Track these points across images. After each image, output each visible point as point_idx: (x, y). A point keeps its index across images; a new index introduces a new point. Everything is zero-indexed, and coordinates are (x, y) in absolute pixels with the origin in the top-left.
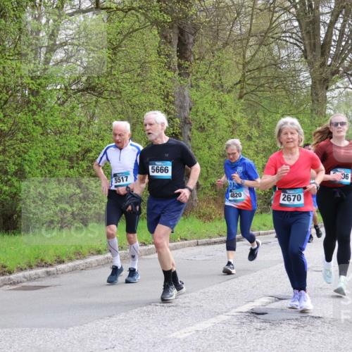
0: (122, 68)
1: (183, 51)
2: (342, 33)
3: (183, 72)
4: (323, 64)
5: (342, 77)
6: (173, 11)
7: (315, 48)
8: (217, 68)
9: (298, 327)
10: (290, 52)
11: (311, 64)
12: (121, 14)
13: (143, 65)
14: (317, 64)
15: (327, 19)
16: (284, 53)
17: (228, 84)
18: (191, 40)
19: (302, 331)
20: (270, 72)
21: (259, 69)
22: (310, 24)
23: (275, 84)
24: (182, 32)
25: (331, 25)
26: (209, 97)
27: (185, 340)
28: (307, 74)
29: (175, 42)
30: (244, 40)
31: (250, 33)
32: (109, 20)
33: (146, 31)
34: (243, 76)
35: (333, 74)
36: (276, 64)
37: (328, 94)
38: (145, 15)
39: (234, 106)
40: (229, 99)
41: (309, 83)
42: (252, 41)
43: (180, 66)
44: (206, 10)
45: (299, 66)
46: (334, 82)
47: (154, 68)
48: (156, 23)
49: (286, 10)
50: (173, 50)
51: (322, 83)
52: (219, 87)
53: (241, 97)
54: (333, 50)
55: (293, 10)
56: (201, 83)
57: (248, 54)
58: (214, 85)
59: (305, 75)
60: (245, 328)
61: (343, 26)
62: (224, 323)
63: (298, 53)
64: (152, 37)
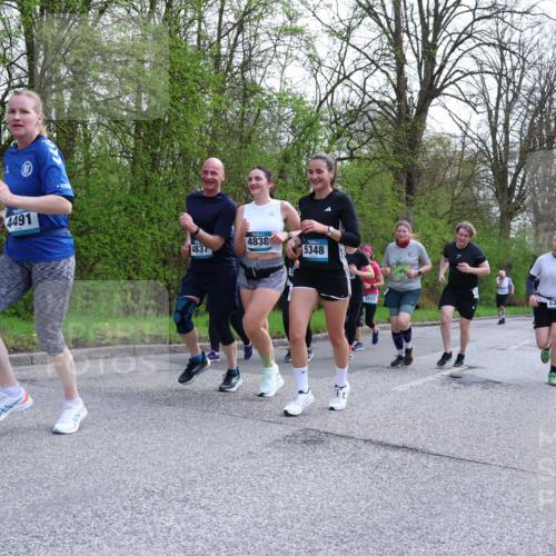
0: (366, 199)
1: (410, 188)
2: (523, 180)
3: (409, 203)
4: (509, 202)
5: (522, 211)
6: (404, 161)
7: (503, 191)
8: (433, 201)
9: (484, 388)
10: (486, 193)
11: (500, 202)
12: (367, 162)
13: (381, 198)
14: (505, 202)
15: (513, 171)
16: (481, 193)
17: (440, 213)
18: (416, 180)
19: (486, 391)
20: (471, 206)
21: (464, 203)
22: (500, 174)
23: (474, 214)
24: (409, 175)
25: (516, 175)
26: (427, 221)
27: (403, 392)
28: (498, 208)
29: (405, 182)
30: (453, 183)
31: (458, 178)
32: (359, 165)
33: (383, 174)
34: (452, 208)
35: (516, 209)
36: (475, 199)
37: (512, 223)
38: (384, 163)
39: (444, 229)
40: (442, 223)
41: (499, 215)
42: (459, 183)
43: (407, 198)
44: (428, 160)
45: (492, 203)
46: (516, 215)
47: (389, 200)
48: (392, 168)
49: (485, 163)
50: (403, 188)
51: (508, 215)
52: (434, 215)
53: (449, 223)
54: (516, 193)
55: (489, 163)
56: (422, 211)
57: (456, 192)
58: (431, 214)
59: (496, 210)
60: (446, 387)
61: (524, 176)
62: (432, 382)
63: (491, 193)
64: (388, 178)
